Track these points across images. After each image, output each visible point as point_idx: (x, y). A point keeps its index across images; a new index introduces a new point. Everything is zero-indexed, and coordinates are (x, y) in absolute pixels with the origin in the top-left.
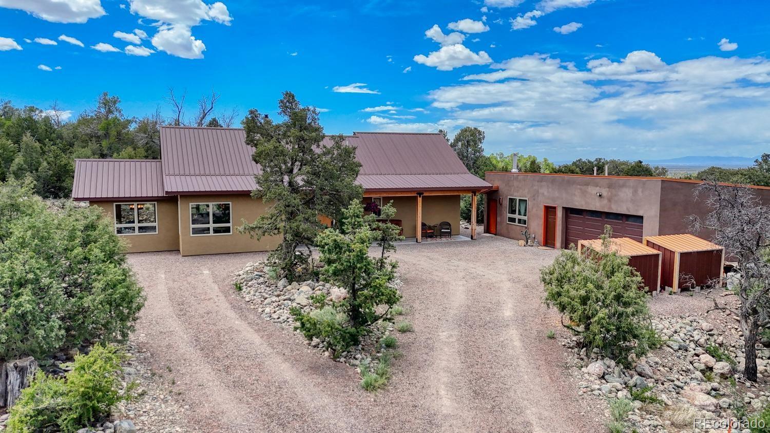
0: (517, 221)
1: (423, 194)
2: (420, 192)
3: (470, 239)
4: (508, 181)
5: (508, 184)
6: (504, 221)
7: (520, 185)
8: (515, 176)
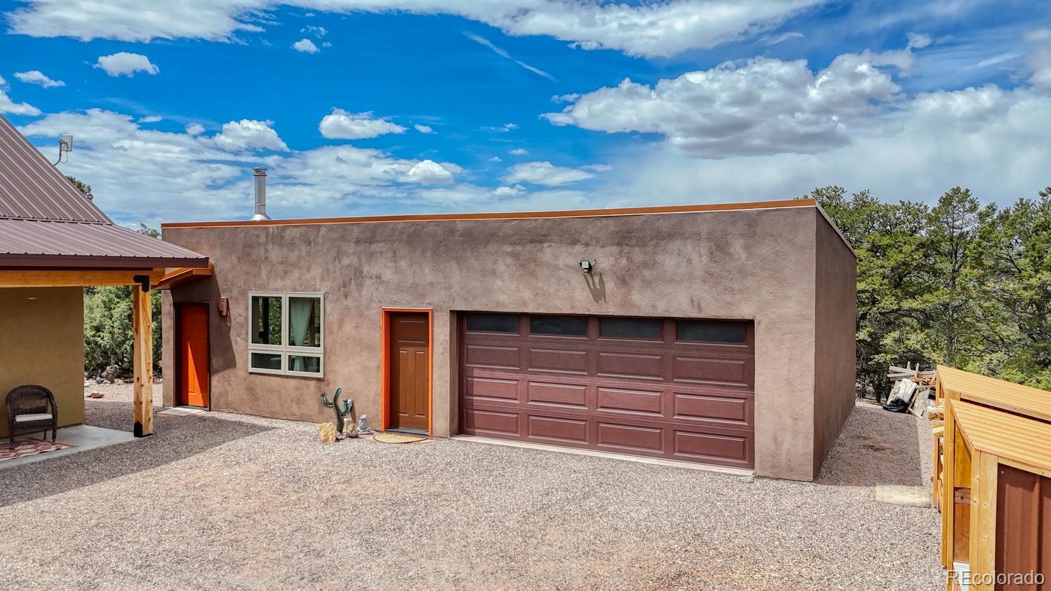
0: (285, 362)
4: (245, 246)
5: (249, 255)
6: (238, 366)
7: (293, 257)
8: (271, 230)
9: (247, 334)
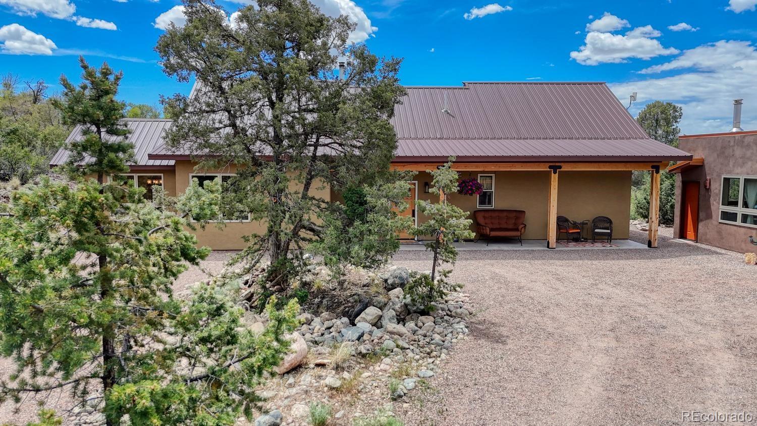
0: (739, 218)
1: (560, 167)
2: (555, 163)
3: (646, 247)
4: (722, 148)
5: (723, 153)
6: (713, 218)
7: (748, 153)
8: (736, 138)
9: (719, 200)
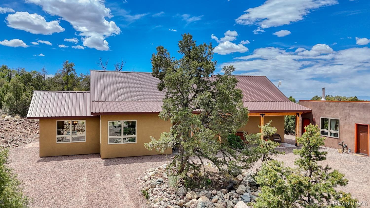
0: (329, 134)
1: (264, 114)
2: (262, 113)
3: (295, 146)
4: (320, 106)
5: (320, 108)
7: (332, 109)
8: (326, 103)
9: (320, 126)
